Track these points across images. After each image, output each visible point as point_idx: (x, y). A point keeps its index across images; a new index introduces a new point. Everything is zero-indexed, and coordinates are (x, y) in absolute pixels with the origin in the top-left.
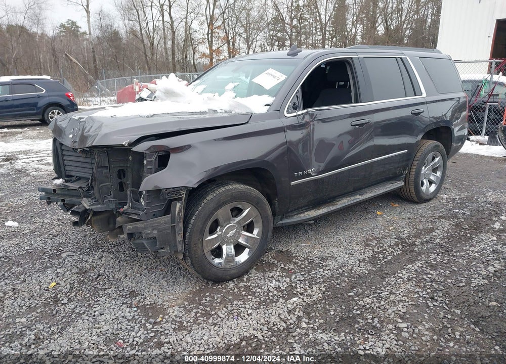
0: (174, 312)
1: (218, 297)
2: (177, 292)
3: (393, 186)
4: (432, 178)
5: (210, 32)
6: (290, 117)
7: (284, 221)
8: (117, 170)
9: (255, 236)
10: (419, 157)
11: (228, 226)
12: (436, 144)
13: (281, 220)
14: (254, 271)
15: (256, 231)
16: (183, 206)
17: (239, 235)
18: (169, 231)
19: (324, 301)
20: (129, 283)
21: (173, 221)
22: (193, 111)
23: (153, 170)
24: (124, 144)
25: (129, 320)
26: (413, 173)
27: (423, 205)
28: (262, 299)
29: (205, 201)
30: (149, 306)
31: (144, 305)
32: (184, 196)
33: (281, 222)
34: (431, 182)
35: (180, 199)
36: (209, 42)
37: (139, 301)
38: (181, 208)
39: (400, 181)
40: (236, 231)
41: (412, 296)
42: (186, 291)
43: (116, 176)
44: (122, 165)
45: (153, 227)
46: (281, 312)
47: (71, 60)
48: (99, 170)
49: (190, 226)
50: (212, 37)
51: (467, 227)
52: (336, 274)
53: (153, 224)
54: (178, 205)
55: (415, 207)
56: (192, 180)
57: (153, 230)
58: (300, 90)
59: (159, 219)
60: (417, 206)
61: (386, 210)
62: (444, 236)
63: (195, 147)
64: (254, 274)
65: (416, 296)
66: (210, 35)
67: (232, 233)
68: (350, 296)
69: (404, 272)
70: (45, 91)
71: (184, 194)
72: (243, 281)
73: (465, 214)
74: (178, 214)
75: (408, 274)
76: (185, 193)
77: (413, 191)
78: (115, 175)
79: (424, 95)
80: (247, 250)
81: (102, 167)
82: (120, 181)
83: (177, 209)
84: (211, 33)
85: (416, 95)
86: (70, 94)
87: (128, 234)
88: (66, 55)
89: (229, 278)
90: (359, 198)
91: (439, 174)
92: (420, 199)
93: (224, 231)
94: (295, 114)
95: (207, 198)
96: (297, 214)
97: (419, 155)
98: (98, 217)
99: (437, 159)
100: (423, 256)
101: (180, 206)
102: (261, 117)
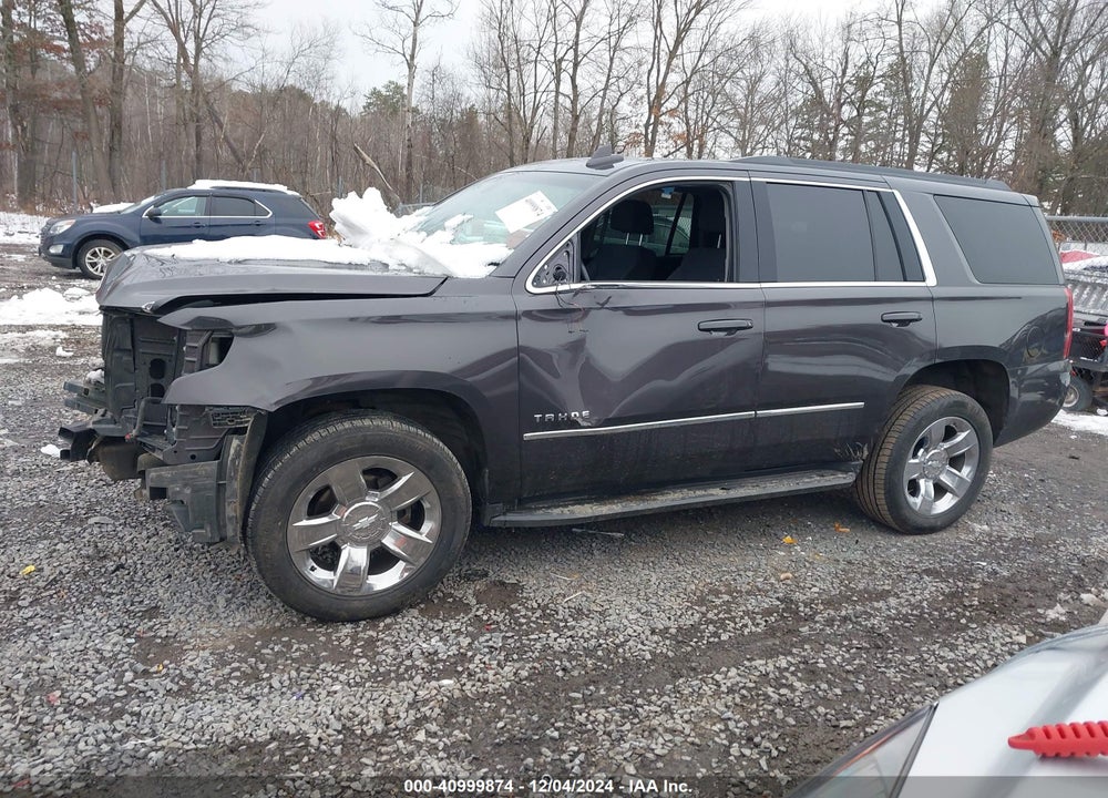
0: (195, 659)
1: (299, 650)
2: (231, 624)
3: (819, 481)
4: (944, 478)
5: (652, 121)
6: (538, 292)
7: (511, 517)
8: (149, 359)
9: (423, 538)
10: (904, 423)
11: (357, 505)
12: (959, 399)
13: (504, 514)
14: (415, 612)
15: (427, 527)
16: (244, 446)
17: (385, 529)
18: (212, 494)
19: (504, 698)
20: (161, 591)
21: (221, 473)
22: (334, 261)
23: (197, 366)
24: (143, 307)
25: (102, 659)
26: (884, 459)
27: (908, 540)
28: (382, 670)
29: (301, 444)
30: (160, 641)
31: (154, 636)
32: (249, 425)
33: (502, 518)
34: (940, 490)
35: (240, 431)
36: (646, 142)
37: (150, 629)
38: (240, 450)
39: (846, 472)
40: (377, 519)
41: (709, 727)
42: (251, 626)
43: (148, 371)
44: (162, 352)
45: (184, 479)
46: (395, 701)
47: (364, 161)
48: (117, 354)
49: (261, 490)
50: (655, 132)
51: (976, 603)
52: (581, 647)
53: (186, 474)
54: (235, 443)
55: (882, 540)
56: (267, 395)
57: (185, 485)
58: (575, 240)
59: (196, 467)
60: (894, 539)
61: (813, 536)
62: (899, 613)
63: (286, 329)
64: (411, 619)
65: (717, 727)
66: (651, 127)
67: (365, 522)
68: (570, 699)
69: (733, 672)
70: (271, 213)
71: (249, 421)
72: (374, 627)
73: (996, 573)
74: (233, 460)
75: (738, 679)
76: (251, 420)
77: (883, 502)
78: (145, 369)
79: (931, 280)
80: (401, 565)
81: (119, 350)
82: (153, 381)
83: (232, 451)
84: (654, 123)
85: (905, 280)
86: (317, 225)
87: (151, 488)
88: (356, 149)
89: (345, 614)
90: (717, 494)
91: (966, 472)
92: (903, 524)
93: (346, 514)
94: (553, 289)
95: (307, 440)
96: (549, 508)
97: (906, 419)
98: (114, 448)
99: (961, 437)
100: (806, 647)
101: (239, 446)
102: (471, 285)
